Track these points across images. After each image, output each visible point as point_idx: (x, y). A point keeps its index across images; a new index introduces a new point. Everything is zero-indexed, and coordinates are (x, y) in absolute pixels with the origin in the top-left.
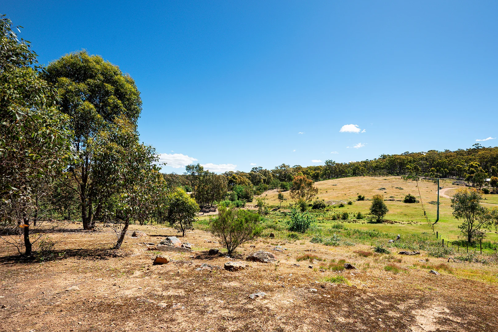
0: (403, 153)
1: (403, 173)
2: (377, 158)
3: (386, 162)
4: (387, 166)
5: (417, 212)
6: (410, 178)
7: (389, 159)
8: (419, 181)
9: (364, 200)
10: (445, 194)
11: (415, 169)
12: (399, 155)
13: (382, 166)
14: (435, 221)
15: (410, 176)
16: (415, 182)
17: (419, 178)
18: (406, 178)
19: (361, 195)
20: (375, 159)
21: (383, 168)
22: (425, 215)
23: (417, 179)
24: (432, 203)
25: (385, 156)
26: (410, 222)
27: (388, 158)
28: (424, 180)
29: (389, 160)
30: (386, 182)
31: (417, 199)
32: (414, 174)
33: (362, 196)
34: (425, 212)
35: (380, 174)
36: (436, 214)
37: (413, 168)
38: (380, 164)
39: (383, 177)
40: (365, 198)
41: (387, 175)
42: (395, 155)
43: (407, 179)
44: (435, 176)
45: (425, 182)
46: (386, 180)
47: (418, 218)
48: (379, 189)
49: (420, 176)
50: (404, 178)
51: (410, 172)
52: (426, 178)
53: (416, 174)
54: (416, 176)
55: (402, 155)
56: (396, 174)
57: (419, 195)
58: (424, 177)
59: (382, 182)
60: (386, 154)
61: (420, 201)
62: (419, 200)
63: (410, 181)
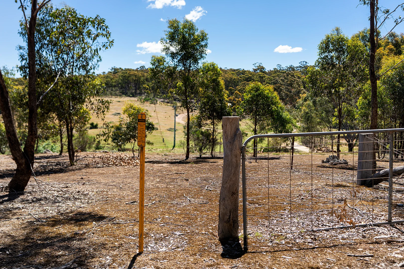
0: (139, 67)
1: (139, 94)
2: (107, 72)
3: (118, 78)
4: (120, 83)
5: (156, 140)
6: (147, 101)
7: (122, 74)
8: (157, 105)
9: (97, 128)
10: (182, 120)
11: (152, 89)
12: (133, 70)
13: (114, 84)
14: (173, 147)
15: (148, 98)
16: (153, 105)
17: (157, 101)
18: (142, 101)
19: (94, 122)
20: (104, 73)
21: (115, 86)
22: (163, 142)
23: (155, 101)
24: (170, 130)
25: (117, 69)
26: (151, 149)
27: (120, 74)
28: (162, 103)
29: (123, 76)
30: (120, 105)
31: (156, 126)
32: (152, 96)
33: (95, 124)
34: (163, 139)
35: (111, 94)
36: (173, 141)
37: (151, 89)
38: (111, 80)
39: (115, 98)
40: (99, 126)
41: (120, 96)
42: (128, 69)
43: (144, 101)
44: (174, 99)
45: (163, 105)
46: (119, 102)
47: (157, 145)
48: (113, 114)
49: (158, 98)
50: (141, 100)
51: (148, 93)
52: (164, 101)
53: (154, 96)
54: (154, 99)
55: (137, 70)
56: (131, 94)
57: (157, 122)
58: (162, 100)
59: (115, 105)
60: (118, 67)
61: (159, 128)
62: (157, 127)
63: (147, 105)
